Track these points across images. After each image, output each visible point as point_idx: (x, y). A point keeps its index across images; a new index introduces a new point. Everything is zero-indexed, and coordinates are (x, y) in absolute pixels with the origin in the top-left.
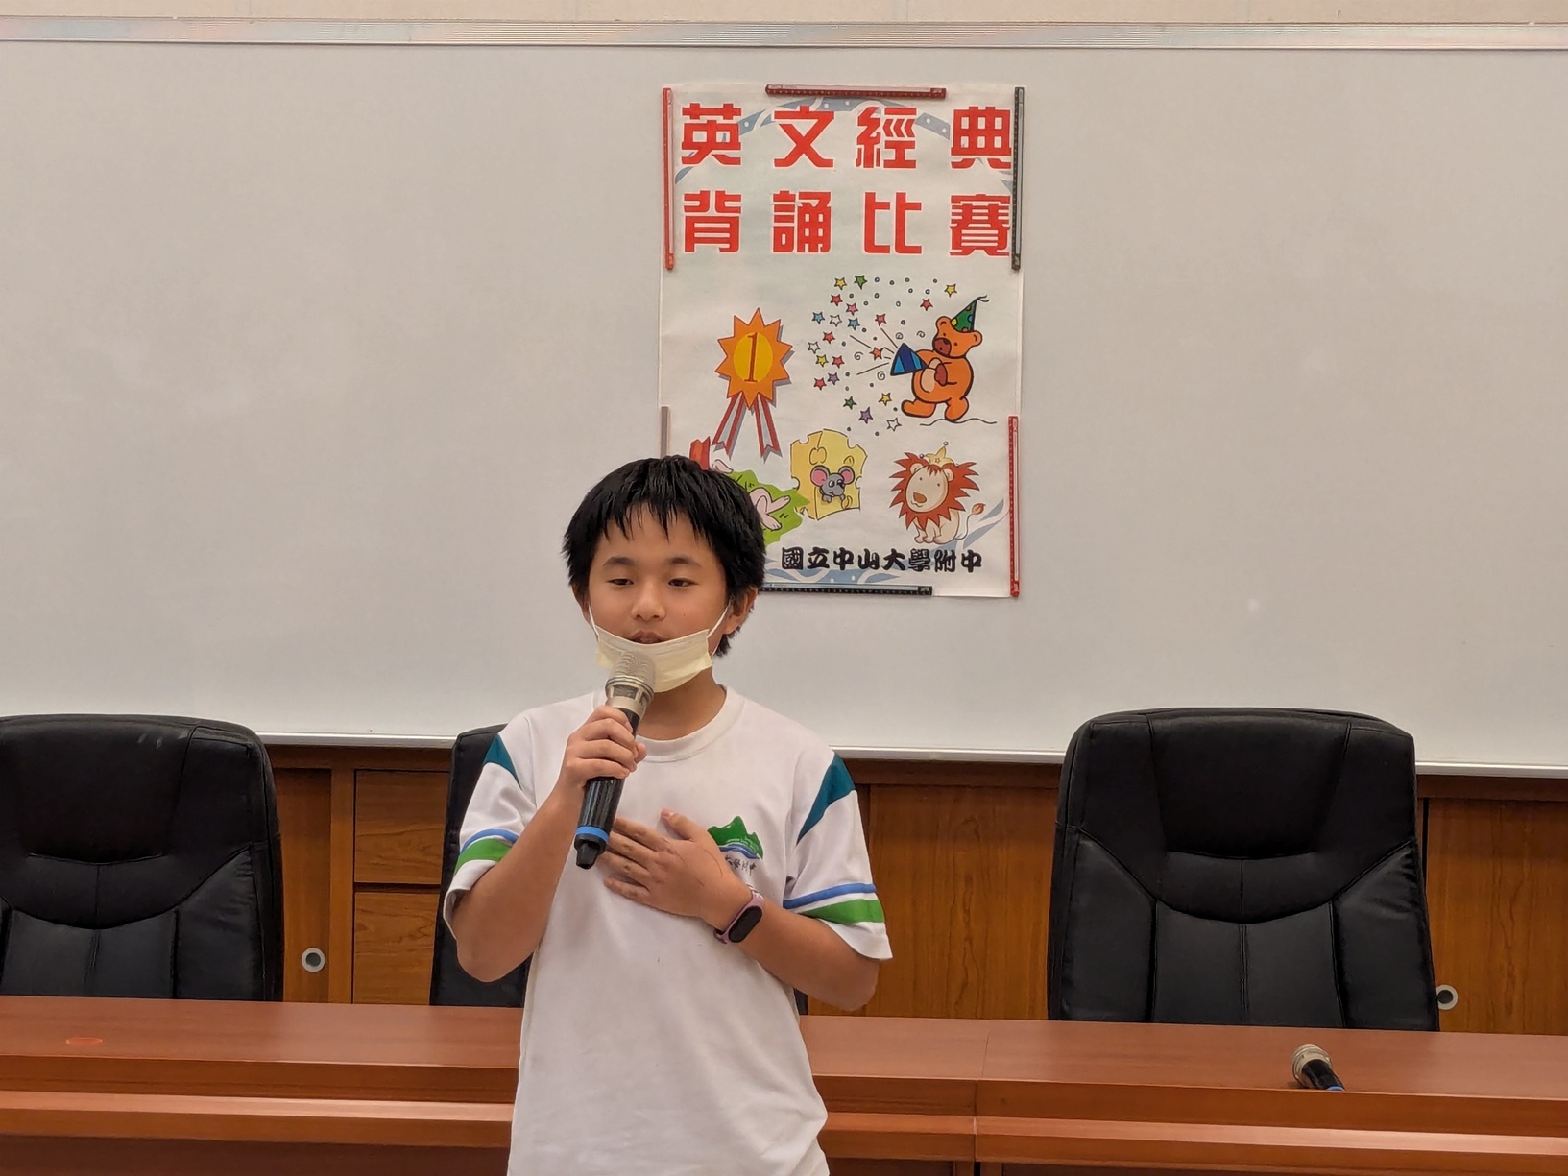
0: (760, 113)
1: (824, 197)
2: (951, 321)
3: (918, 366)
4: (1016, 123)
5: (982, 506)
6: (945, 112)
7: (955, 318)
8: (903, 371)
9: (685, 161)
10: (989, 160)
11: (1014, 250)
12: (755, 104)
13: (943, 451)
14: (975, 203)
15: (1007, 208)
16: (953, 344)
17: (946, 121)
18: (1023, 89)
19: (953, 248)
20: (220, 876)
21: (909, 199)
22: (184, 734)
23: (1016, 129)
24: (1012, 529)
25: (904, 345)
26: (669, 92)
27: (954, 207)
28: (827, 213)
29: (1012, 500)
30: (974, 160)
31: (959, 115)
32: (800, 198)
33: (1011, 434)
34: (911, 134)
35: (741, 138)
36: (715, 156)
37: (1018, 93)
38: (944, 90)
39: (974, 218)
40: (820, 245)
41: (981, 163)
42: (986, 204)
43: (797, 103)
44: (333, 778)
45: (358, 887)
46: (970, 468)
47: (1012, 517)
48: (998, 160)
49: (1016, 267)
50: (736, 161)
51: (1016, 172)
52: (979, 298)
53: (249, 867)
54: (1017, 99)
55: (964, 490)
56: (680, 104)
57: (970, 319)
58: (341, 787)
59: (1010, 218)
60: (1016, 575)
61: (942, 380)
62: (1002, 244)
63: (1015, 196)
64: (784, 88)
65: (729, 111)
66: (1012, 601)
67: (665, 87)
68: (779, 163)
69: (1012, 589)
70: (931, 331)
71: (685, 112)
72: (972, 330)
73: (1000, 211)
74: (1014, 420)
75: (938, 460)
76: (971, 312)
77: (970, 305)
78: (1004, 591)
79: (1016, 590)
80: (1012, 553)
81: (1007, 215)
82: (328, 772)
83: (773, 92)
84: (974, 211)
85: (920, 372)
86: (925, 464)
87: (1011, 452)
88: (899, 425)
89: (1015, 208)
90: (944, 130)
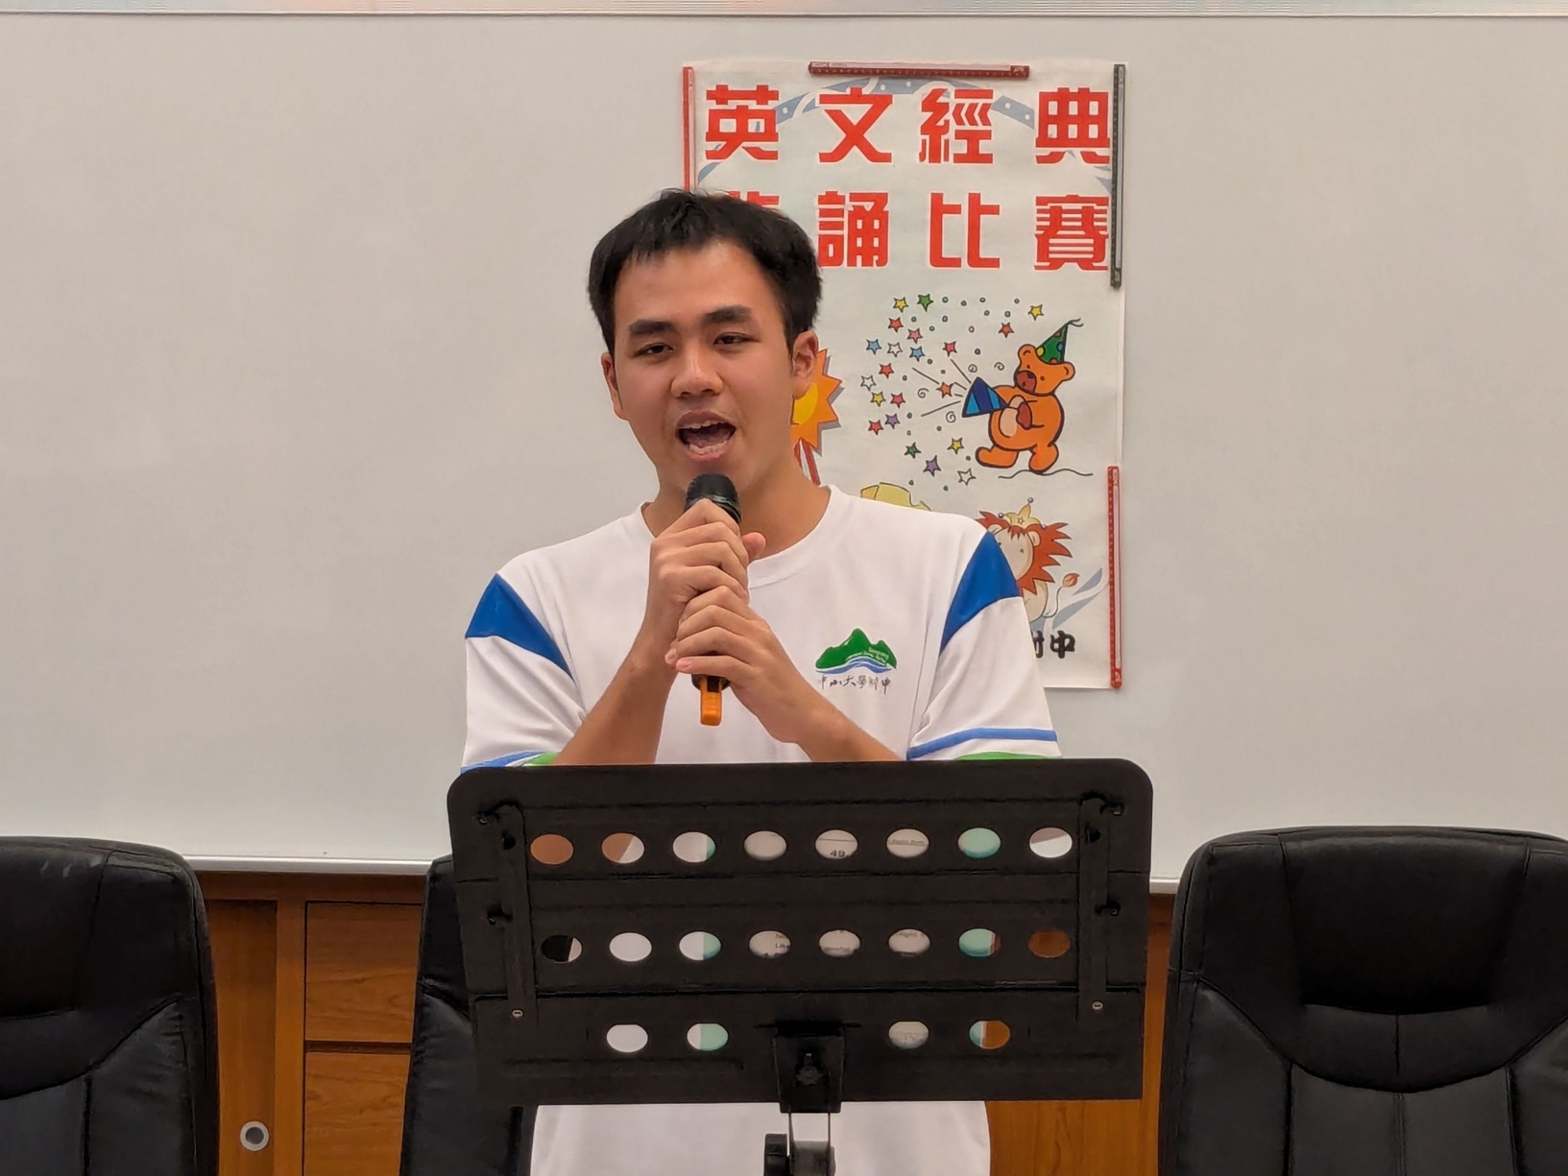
0: (803, 96)
1: (880, 199)
2: (1036, 350)
3: (996, 405)
4: (1116, 108)
5: (1074, 578)
6: (1028, 95)
7: (1042, 346)
8: (978, 411)
9: (710, 155)
10: (1083, 153)
11: (1113, 262)
12: (796, 86)
13: (1027, 510)
14: (1065, 206)
15: (1104, 212)
16: (1039, 379)
17: (1030, 107)
18: (1123, 66)
19: (1038, 261)
20: (139, 1035)
21: (984, 202)
22: (96, 861)
23: (1116, 115)
24: (1112, 605)
25: (979, 381)
26: (690, 71)
27: (1039, 211)
28: (884, 218)
29: (1112, 568)
30: (1064, 153)
31: (1045, 98)
32: (851, 201)
33: (1111, 488)
34: (986, 121)
35: (778, 128)
36: (748, 149)
37: (1118, 72)
38: (1027, 69)
39: (1064, 224)
40: (876, 258)
41: (1073, 157)
42: (1079, 206)
43: (846, 85)
44: (278, 912)
45: (310, 1046)
46: (1060, 530)
47: (1112, 591)
48: (1094, 153)
49: (1116, 284)
50: (773, 155)
51: (1115, 167)
52: (1071, 322)
53: (177, 1023)
54: (1116, 78)
55: (1053, 556)
56: (703, 86)
57: (1060, 347)
58: (289, 924)
59: (1108, 224)
60: (1118, 660)
61: (1026, 422)
62: (1099, 255)
63: (1114, 197)
64: (830, 66)
65: (764, 94)
66: (1113, 695)
67: (685, 66)
68: (824, 158)
69: (1113, 678)
70: (1012, 363)
71: (710, 95)
72: (1062, 361)
73: (1096, 216)
74: (1115, 471)
75: (1020, 520)
76: (1061, 340)
77: (1060, 331)
78: (1103, 680)
79: (1117, 680)
80: (1113, 634)
81: (1104, 220)
82: (272, 905)
83: (817, 71)
84: (1064, 216)
85: (999, 412)
86: (1004, 525)
87: (1111, 510)
88: (973, 478)
89: (1114, 212)
90: (1027, 117)
